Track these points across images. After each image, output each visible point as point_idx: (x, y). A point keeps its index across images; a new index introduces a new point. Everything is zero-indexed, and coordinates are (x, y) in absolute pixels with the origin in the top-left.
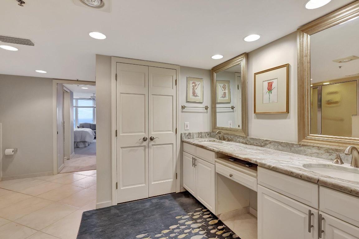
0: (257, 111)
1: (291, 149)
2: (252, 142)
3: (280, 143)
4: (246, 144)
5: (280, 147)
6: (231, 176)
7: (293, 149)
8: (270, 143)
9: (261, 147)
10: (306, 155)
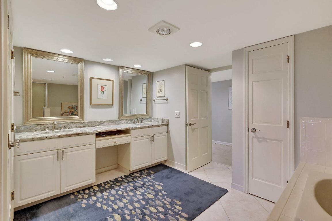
0: (92, 103)
1: (116, 123)
2: (89, 124)
3: (110, 121)
4: (84, 127)
5: (110, 123)
6: (115, 143)
7: (117, 123)
8: (104, 122)
9: (98, 126)
10: (122, 124)
